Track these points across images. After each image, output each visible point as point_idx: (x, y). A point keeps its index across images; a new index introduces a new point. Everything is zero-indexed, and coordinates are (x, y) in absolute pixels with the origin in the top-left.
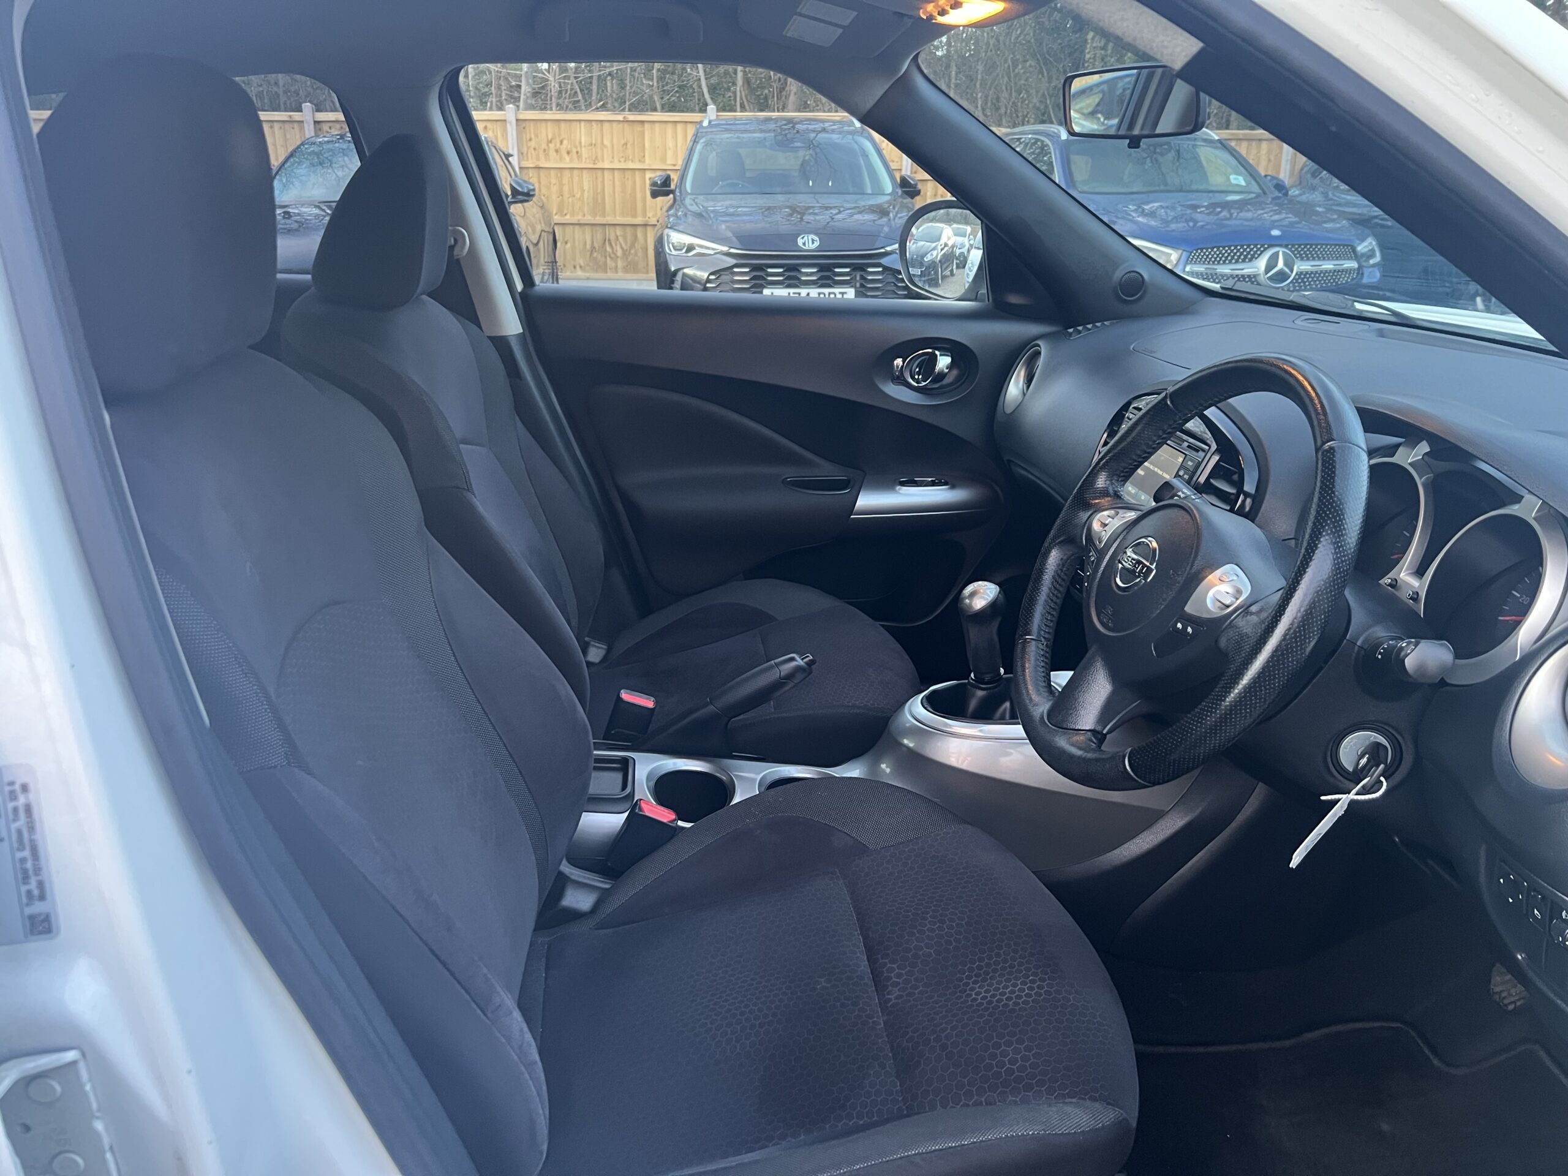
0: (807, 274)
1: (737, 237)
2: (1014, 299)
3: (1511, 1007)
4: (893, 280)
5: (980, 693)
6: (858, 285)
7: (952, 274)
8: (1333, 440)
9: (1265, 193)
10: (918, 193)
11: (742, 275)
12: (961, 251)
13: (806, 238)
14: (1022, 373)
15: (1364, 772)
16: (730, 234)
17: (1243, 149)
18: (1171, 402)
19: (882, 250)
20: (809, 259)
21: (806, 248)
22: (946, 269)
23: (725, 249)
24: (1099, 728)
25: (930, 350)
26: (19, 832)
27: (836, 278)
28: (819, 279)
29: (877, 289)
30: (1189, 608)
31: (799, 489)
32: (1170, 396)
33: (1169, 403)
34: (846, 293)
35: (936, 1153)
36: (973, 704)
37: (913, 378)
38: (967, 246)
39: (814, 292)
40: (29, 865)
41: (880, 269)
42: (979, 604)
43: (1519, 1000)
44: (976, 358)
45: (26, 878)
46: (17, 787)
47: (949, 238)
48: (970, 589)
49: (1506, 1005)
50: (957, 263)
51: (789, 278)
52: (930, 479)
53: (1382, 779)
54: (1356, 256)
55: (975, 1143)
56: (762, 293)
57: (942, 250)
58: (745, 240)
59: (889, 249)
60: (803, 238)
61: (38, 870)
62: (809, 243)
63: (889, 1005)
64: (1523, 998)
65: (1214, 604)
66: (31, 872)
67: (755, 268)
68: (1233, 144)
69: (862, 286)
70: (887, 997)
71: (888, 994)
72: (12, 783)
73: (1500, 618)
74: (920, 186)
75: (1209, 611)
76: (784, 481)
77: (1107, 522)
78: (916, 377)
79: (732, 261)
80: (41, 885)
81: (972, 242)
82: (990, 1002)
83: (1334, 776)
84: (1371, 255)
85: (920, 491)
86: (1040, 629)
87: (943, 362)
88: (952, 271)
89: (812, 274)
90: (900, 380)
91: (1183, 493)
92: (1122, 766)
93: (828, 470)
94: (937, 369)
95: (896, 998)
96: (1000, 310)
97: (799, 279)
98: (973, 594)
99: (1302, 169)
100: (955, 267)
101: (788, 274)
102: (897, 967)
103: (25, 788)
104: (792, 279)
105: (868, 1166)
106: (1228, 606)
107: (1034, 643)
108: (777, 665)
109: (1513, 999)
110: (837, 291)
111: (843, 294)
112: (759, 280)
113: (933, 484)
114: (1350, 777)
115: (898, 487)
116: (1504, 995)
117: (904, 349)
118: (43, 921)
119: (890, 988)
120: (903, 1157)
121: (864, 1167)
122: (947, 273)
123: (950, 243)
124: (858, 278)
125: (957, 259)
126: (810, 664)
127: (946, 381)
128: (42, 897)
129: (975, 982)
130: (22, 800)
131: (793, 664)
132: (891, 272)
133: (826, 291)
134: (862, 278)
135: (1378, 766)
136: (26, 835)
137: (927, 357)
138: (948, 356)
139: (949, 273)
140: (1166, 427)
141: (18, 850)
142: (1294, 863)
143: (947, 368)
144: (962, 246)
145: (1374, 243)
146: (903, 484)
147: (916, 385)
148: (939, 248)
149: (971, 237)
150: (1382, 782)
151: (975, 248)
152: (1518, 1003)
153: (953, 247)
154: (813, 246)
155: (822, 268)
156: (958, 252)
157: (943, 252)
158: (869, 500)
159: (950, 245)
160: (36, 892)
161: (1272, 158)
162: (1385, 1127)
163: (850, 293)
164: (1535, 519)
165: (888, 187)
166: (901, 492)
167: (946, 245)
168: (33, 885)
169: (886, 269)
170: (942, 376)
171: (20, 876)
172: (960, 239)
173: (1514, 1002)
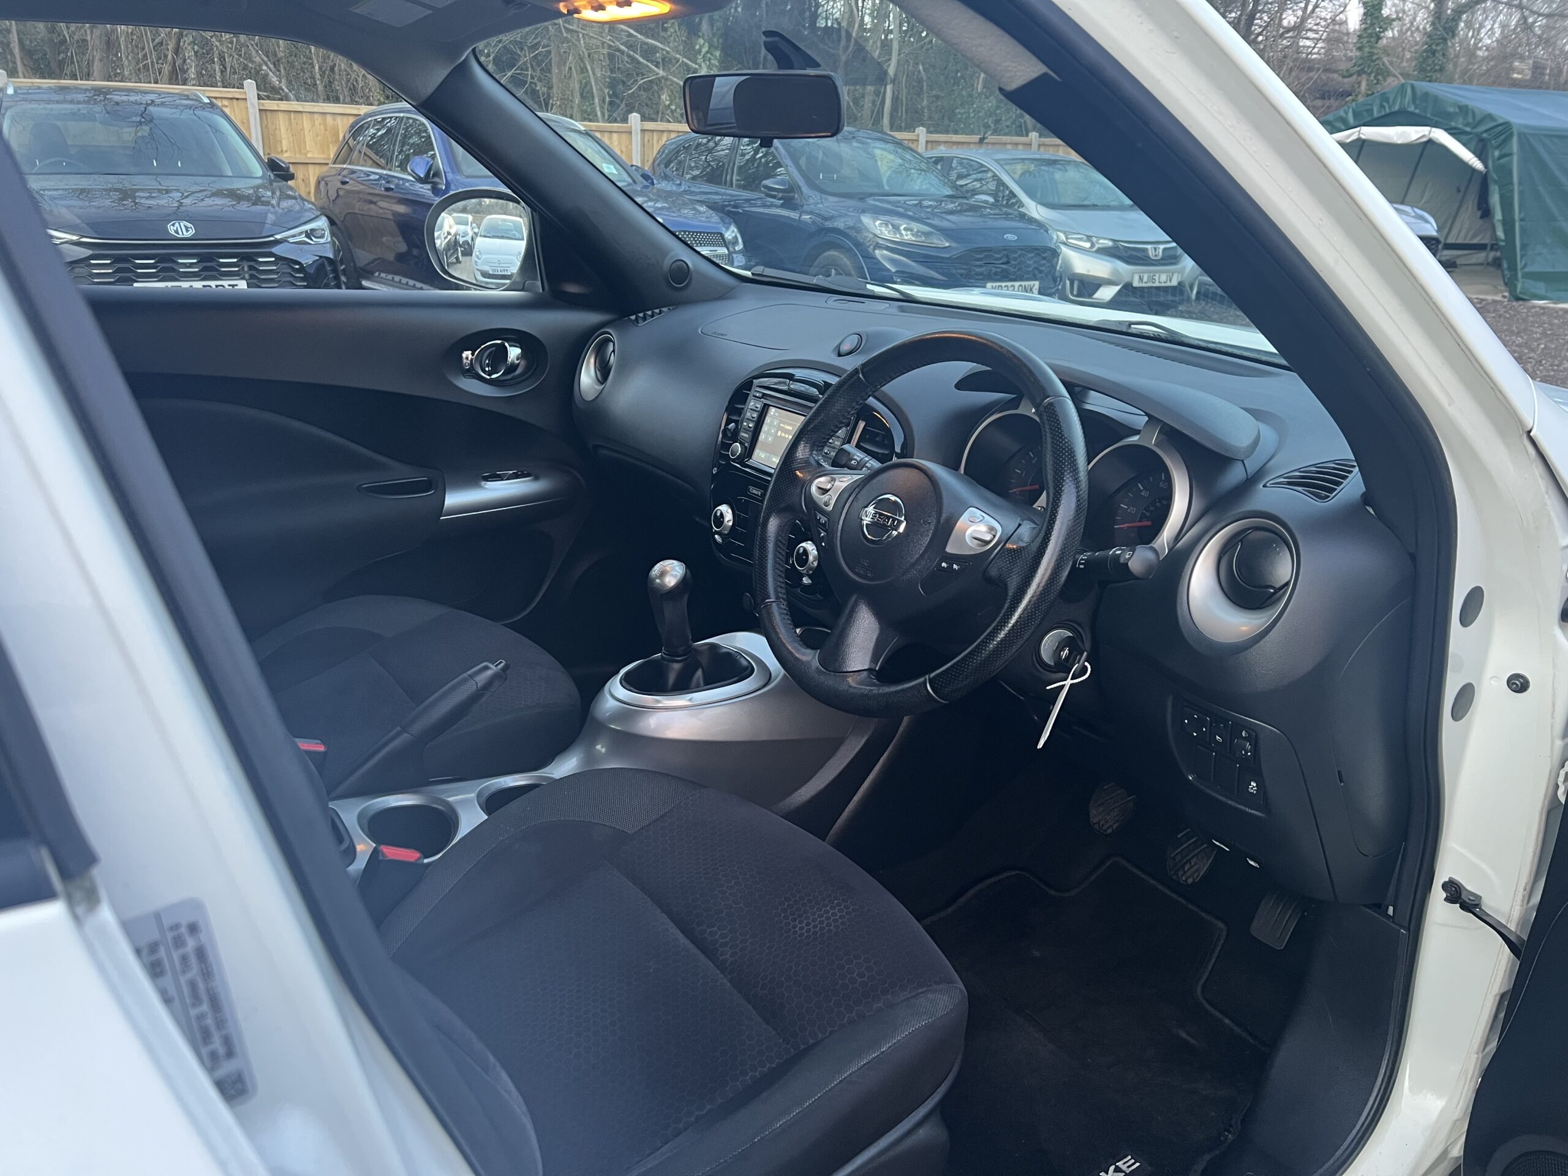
0: (185, 265)
1: (88, 224)
2: (572, 289)
3: (1109, 831)
4: (289, 271)
5: (677, 666)
6: (247, 276)
7: (458, 261)
8: (1048, 397)
9: (634, 182)
10: (292, 177)
11: (103, 267)
12: (464, 239)
13: (177, 225)
14: (592, 360)
15: (1071, 660)
16: (78, 221)
17: (606, 139)
18: (863, 376)
19: (272, 239)
20: (185, 247)
21: (181, 236)
22: (451, 256)
23: (75, 238)
24: (873, 666)
25: (499, 342)
26: (193, 985)
27: (223, 269)
28: (202, 270)
29: (272, 280)
30: (950, 549)
31: (376, 495)
32: (862, 370)
33: (861, 376)
34: (237, 285)
35: (866, 1066)
36: (672, 678)
37: (484, 371)
38: (471, 233)
39: (198, 285)
40: (209, 1021)
41: (273, 259)
42: (671, 581)
43: (1115, 823)
44: (543, 345)
45: (206, 1035)
46: (183, 930)
47: (451, 227)
48: (657, 569)
49: (1106, 831)
50: (461, 251)
51: (163, 270)
52: (511, 472)
53: (1086, 664)
54: (725, 243)
55: (890, 1047)
56: (132, 285)
57: (445, 238)
58: (96, 227)
59: (278, 237)
60: (173, 225)
61: (221, 1024)
62: (181, 230)
63: (727, 965)
64: (1117, 821)
65: (972, 542)
66: (213, 1029)
67: (117, 259)
68: (598, 135)
69: (252, 277)
70: (721, 958)
71: (721, 955)
72: (176, 927)
73: (1116, 527)
74: (292, 169)
75: (971, 548)
76: (359, 488)
77: (828, 487)
78: (487, 369)
79: (88, 252)
80: (227, 1041)
81: (476, 230)
82: (815, 933)
83: (1038, 670)
84: (735, 242)
85: (501, 484)
86: (776, 591)
87: (514, 352)
88: (457, 258)
89: (191, 265)
90: (471, 373)
91: (858, 456)
92: (925, 692)
93: (405, 474)
94: (510, 360)
95: (731, 956)
96: (555, 299)
97: (174, 270)
98: (663, 574)
99: (654, 161)
100: (460, 254)
101: (162, 265)
102: (718, 928)
103: (193, 928)
104: (166, 267)
105: (816, 1100)
106: (988, 542)
107: (774, 604)
108: (471, 676)
109: (1108, 825)
110: (226, 283)
111: (233, 286)
112: (125, 269)
113: (516, 476)
114: (1055, 670)
115: (483, 483)
116: (1101, 823)
117: (472, 341)
118: (235, 1083)
119: (721, 949)
120: (841, 1081)
121: (813, 1102)
122: (453, 260)
123: (453, 232)
124: (246, 269)
125: (461, 246)
126: (504, 669)
127: (518, 372)
128: (230, 1054)
129: (794, 920)
130: (191, 943)
131: (489, 673)
132: (285, 262)
133: (213, 284)
134: (251, 268)
135: (1082, 655)
136: (201, 986)
137: (494, 348)
138: (517, 347)
139: (455, 260)
140: (858, 399)
141: (194, 1005)
142: (1040, 745)
143: (517, 360)
144: (465, 234)
145: (736, 230)
146: (486, 479)
147: (488, 377)
148: (443, 237)
149: (474, 225)
150: (1086, 668)
151: (481, 236)
152: (1115, 826)
153: (456, 235)
154: (187, 235)
155: (202, 258)
156: (461, 240)
157: (447, 240)
158: (455, 499)
159: (453, 234)
160: (221, 1050)
161: (624, 150)
162: (1037, 954)
163: (242, 285)
164: (1155, 445)
165: (258, 170)
166: (486, 486)
167: (449, 233)
168: (217, 1044)
169: (279, 259)
170: (513, 367)
171: (198, 1035)
172: (462, 228)
173: (1111, 826)
